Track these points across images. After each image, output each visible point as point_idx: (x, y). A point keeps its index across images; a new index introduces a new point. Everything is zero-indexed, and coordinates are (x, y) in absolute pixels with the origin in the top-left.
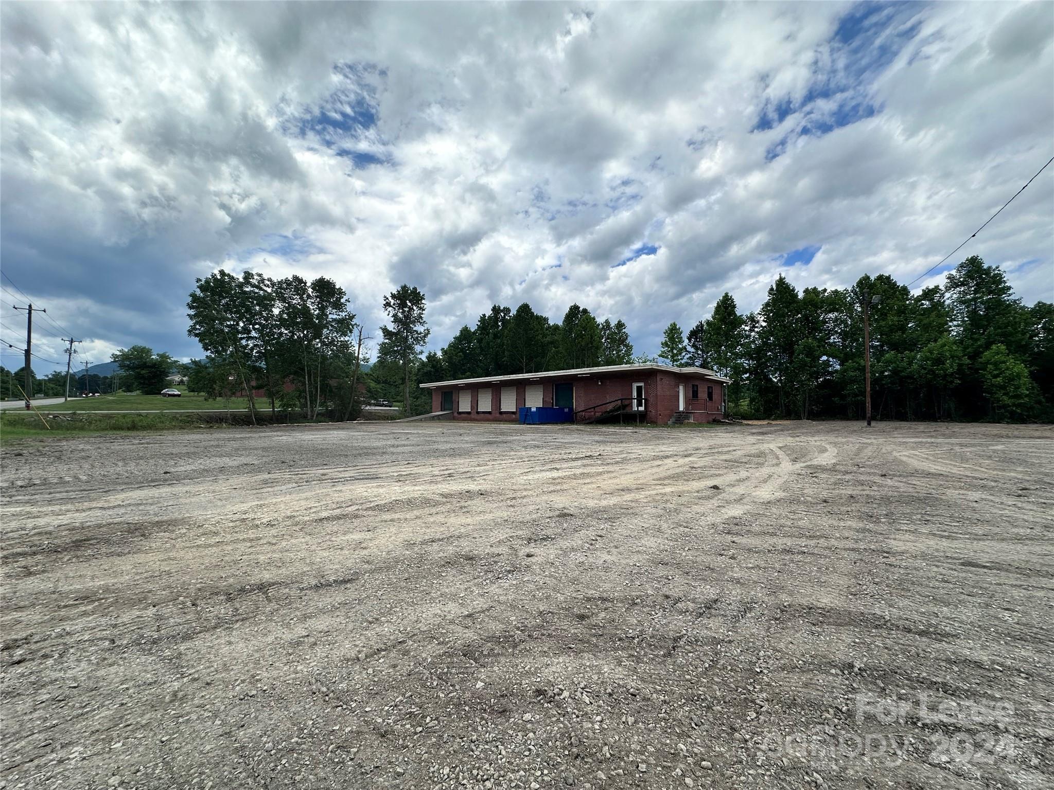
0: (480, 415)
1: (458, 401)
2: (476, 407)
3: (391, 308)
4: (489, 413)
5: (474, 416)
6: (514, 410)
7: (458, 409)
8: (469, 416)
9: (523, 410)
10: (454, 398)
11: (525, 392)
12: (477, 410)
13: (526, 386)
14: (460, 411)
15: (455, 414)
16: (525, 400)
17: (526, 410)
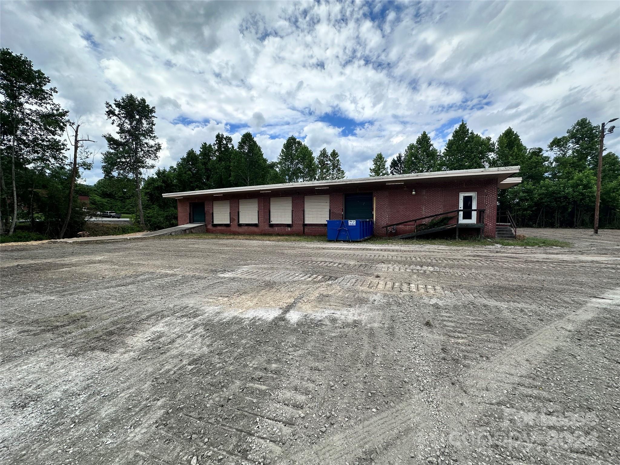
0: (243, 227)
1: (211, 212)
2: (236, 219)
3: (115, 118)
4: (256, 225)
5: (234, 228)
6: (290, 222)
7: (213, 222)
8: (228, 228)
9: (302, 223)
10: (206, 209)
11: (304, 202)
12: (239, 222)
13: (305, 196)
14: (215, 223)
15: (210, 227)
16: (304, 212)
17: (305, 223)
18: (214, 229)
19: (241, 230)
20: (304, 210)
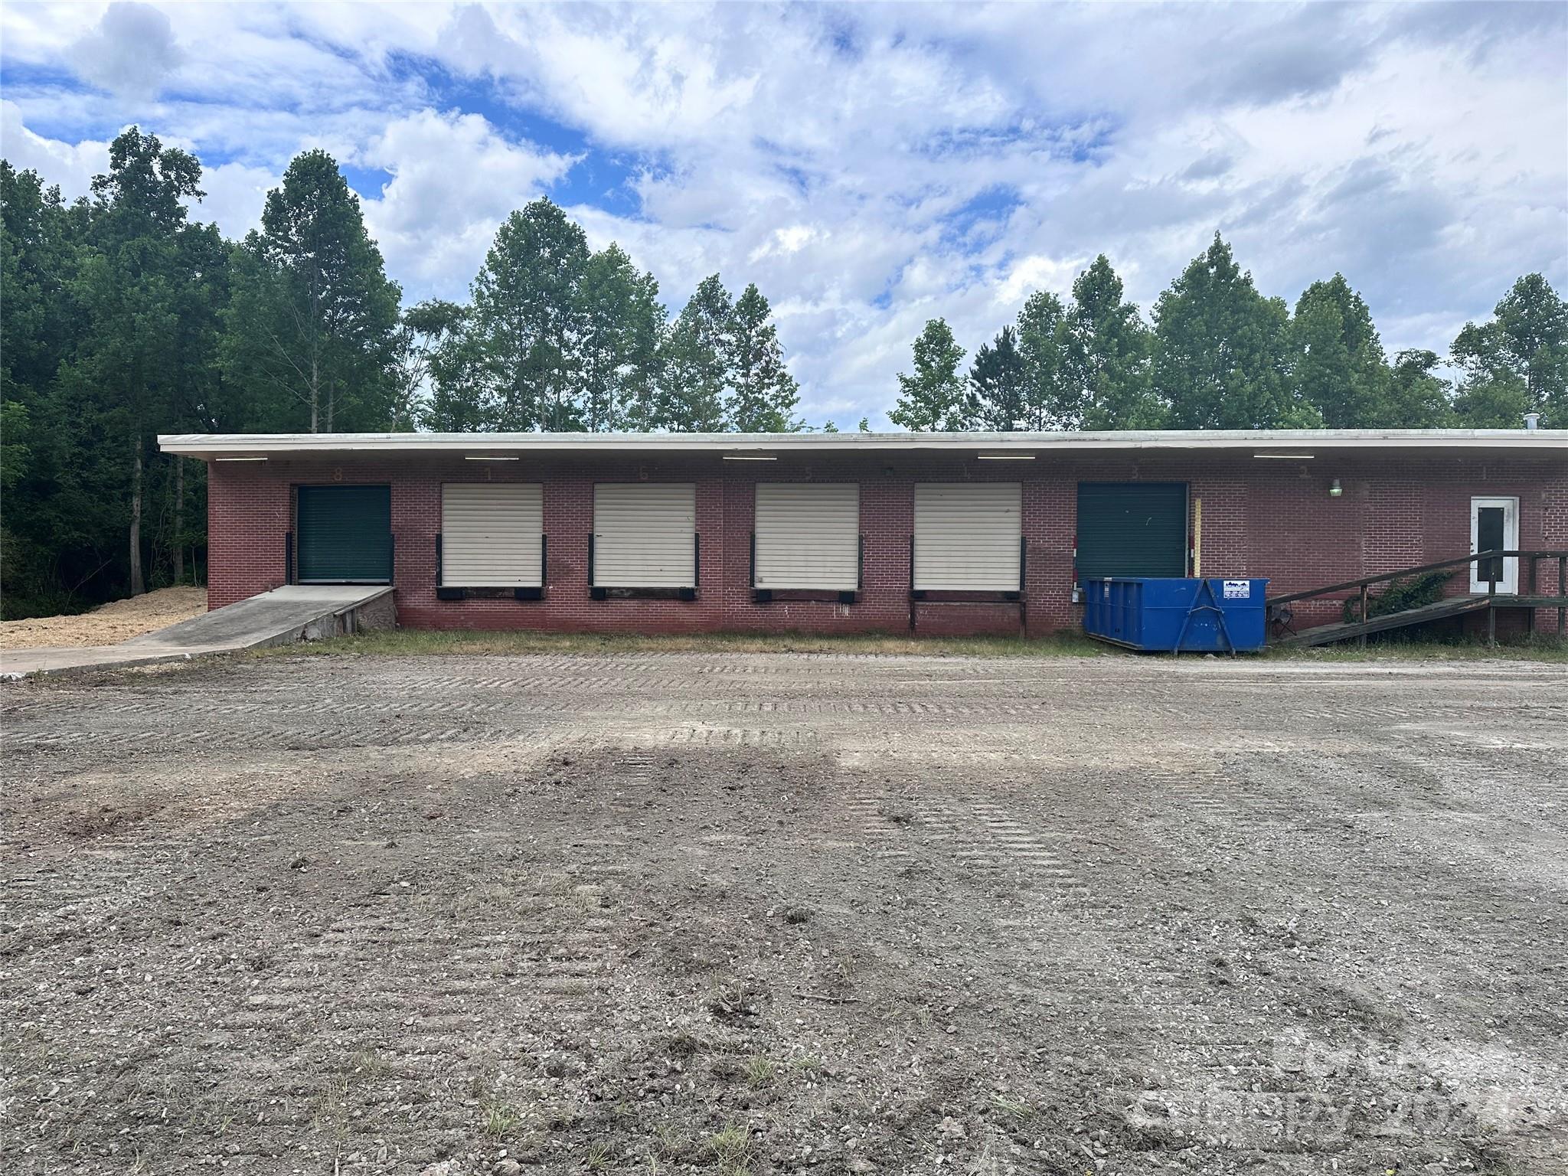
0: (613, 604)
1: (432, 536)
2: (580, 567)
4: (685, 596)
5: (566, 604)
6: (849, 584)
7: (439, 578)
8: (530, 609)
9: (905, 587)
10: (397, 518)
11: (912, 505)
12: (591, 580)
13: (917, 485)
14: (448, 583)
15: (421, 600)
16: (912, 545)
17: (917, 587)
18: (448, 609)
19: (601, 614)
20: (912, 536)
